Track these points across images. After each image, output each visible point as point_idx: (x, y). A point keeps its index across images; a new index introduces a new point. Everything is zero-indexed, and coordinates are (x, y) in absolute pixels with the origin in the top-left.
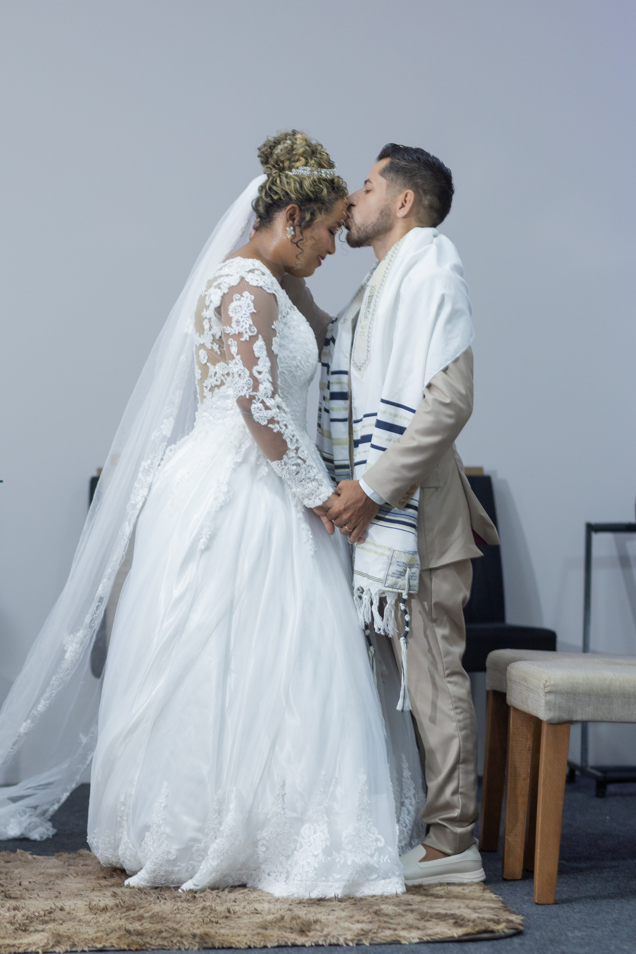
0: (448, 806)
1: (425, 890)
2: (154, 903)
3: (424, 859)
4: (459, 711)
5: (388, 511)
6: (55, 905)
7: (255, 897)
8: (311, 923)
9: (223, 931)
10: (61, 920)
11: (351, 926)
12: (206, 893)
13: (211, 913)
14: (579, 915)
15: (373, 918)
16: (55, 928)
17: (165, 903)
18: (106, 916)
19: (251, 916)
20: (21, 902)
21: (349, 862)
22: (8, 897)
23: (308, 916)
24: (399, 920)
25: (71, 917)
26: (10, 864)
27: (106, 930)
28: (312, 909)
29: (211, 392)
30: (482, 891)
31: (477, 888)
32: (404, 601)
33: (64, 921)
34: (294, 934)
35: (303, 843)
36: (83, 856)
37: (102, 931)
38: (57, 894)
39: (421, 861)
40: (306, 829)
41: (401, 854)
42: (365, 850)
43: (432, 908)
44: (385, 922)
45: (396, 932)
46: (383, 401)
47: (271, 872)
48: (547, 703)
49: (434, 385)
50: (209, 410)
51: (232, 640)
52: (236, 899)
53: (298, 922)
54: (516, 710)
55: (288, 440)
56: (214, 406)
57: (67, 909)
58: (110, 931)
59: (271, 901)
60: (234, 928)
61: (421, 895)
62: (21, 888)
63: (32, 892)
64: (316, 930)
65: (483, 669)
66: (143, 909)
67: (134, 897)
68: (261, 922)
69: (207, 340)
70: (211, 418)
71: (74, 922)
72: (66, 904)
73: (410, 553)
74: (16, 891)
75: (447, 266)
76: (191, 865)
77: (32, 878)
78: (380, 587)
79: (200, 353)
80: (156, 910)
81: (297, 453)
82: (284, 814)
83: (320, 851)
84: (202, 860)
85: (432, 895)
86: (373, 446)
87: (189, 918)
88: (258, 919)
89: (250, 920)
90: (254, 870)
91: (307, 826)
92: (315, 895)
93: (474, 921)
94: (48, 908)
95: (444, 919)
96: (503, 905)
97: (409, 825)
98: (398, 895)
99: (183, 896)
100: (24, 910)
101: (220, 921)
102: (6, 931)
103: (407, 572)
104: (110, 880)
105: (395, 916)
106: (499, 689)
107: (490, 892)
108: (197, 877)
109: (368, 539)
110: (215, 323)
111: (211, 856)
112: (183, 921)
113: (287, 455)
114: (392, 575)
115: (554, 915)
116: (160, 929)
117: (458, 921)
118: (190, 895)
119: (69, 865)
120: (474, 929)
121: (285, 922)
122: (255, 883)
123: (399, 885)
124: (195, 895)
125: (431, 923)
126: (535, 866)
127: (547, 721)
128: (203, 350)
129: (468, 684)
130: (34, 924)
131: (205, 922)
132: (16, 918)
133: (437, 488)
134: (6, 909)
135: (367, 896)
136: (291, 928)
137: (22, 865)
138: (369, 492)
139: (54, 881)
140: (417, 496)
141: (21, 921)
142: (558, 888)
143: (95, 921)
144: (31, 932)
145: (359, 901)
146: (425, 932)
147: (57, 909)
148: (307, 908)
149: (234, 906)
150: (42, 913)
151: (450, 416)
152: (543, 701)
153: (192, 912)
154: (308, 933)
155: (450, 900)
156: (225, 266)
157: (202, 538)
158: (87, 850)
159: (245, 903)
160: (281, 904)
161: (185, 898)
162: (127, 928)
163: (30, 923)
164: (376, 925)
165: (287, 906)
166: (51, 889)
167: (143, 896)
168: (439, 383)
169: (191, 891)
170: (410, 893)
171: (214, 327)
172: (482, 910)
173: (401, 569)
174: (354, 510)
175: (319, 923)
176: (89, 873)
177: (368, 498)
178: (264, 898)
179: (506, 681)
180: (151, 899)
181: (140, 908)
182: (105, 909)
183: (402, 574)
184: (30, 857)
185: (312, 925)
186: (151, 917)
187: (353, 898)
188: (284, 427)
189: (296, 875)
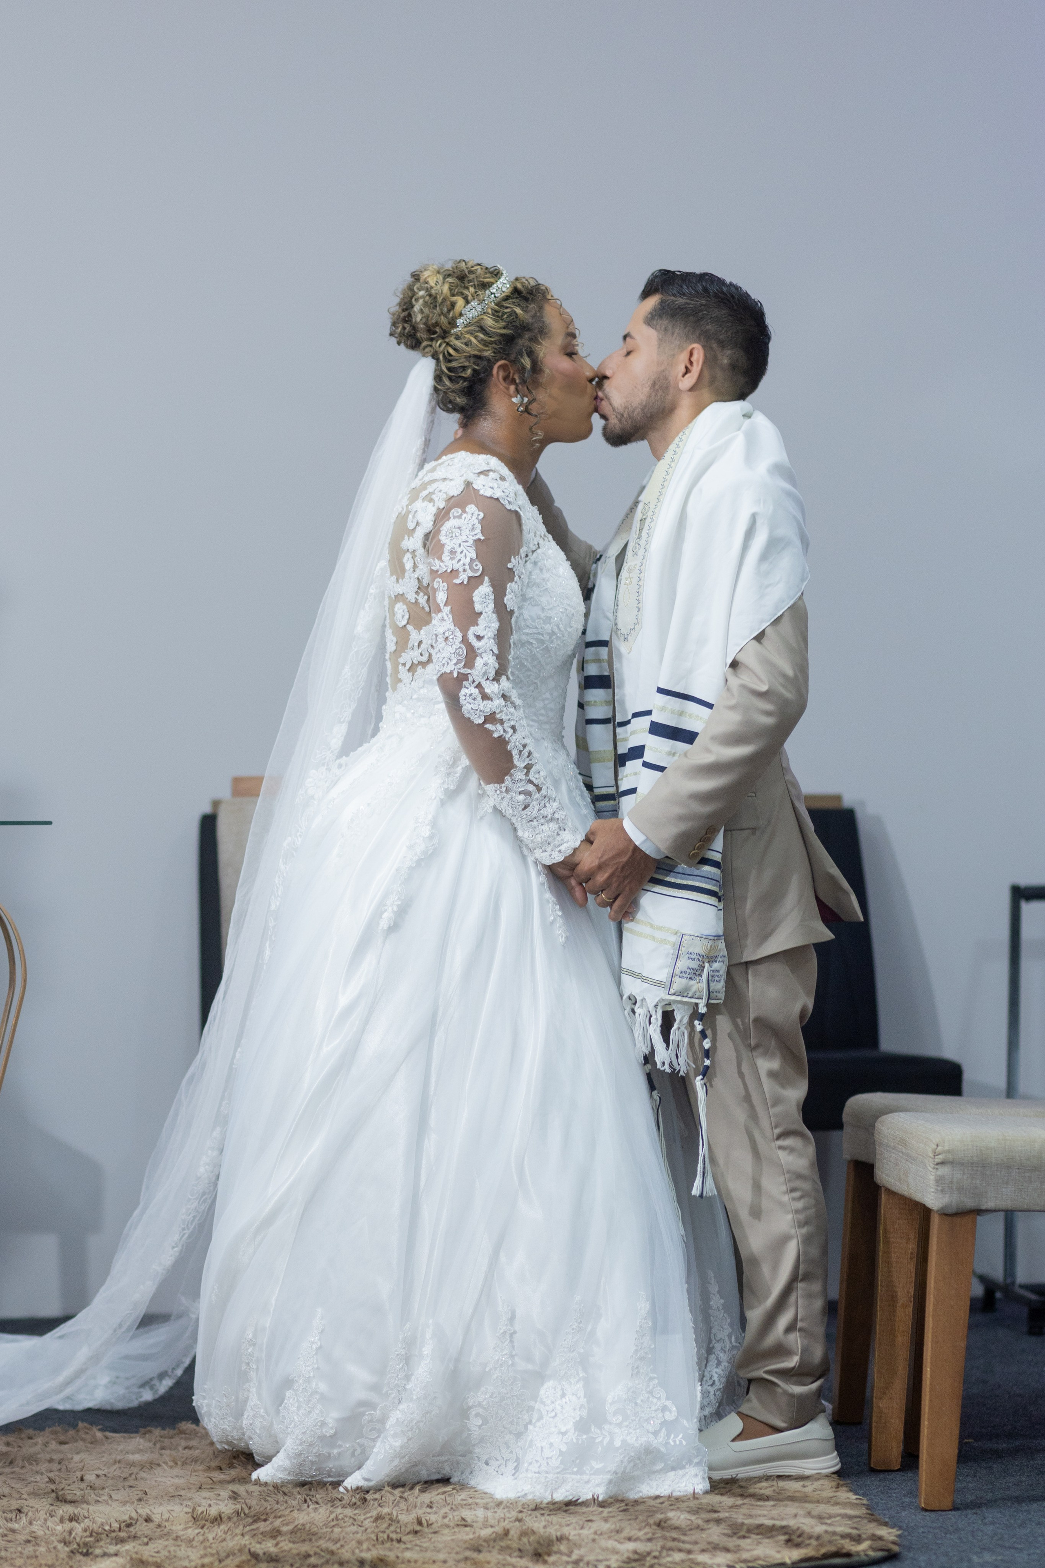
0: (780, 1351)
1: (742, 1487)
2: (298, 1510)
3: (739, 1437)
4: (797, 1194)
5: (670, 870)
6: (137, 1512)
7: (462, 1500)
8: (552, 1541)
9: (408, 1555)
10: (146, 1537)
11: (619, 1546)
12: (383, 1492)
13: (390, 1525)
14: (991, 1527)
15: (653, 1534)
16: (136, 1550)
17: (315, 1510)
18: (219, 1530)
19: (456, 1530)
20: (82, 1509)
21: (618, 1443)
22: (62, 1500)
23: (548, 1530)
24: (695, 1536)
25: (162, 1531)
26: (66, 1446)
27: (218, 1553)
28: (554, 1519)
29: (411, 674)
30: (834, 1489)
31: (826, 1483)
32: (702, 1017)
33: (150, 1539)
34: (524, 1559)
35: (544, 1413)
36: (185, 1434)
37: (212, 1555)
38: (141, 1494)
39: (733, 1440)
40: (548, 1390)
41: (703, 1428)
42: (644, 1425)
43: (751, 1516)
44: (674, 1540)
45: (691, 1556)
46: (661, 691)
47: (490, 1458)
48: (939, 1180)
49: (742, 663)
50: (405, 702)
51: (433, 1080)
52: (431, 1503)
53: (531, 1540)
54: (891, 1193)
55: (515, 753)
56: (415, 696)
57: (156, 1518)
58: (224, 1554)
59: (489, 1506)
60: (426, 1550)
61: (734, 1495)
62: (83, 1485)
63: (101, 1492)
64: (559, 1552)
65: (839, 1125)
66: (281, 1520)
67: (266, 1501)
68: (471, 1539)
69: (408, 587)
70: (409, 715)
71: (167, 1540)
72: (155, 1511)
73: (710, 937)
74: (75, 1491)
75: (762, 466)
76: (360, 1445)
77: (101, 1469)
78: (661, 994)
79: (396, 609)
80: (301, 1521)
81: (527, 774)
82: (512, 1365)
83: (570, 1425)
84: (378, 1437)
85: (752, 1496)
86: (646, 765)
87: (354, 1533)
88: (466, 1535)
89: (453, 1537)
90: (463, 1456)
91: (550, 1384)
92: (560, 1496)
93: (818, 1538)
94: (126, 1518)
95: (769, 1535)
96: (869, 1512)
97: (717, 1383)
98: (696, 1496)
99: (345, 1497)
100: (86, 1520)
101: (404, 1539)
102: (57, 1556)
103: (705, 970)
104: (228, 1472)
105: (691, 1530)
106: (862, 1158)
107: (847, 1491)
108: (369, 1465)
109: (639, 916)
110: (422, 559)
111: (392, 1432)
112: (344, 1538)
113: (511, 776)
114: (681, 975)
115: (950, 1528)
116: (306, 1552)
117: (793, 1538)
118: (358, 1496)
119: (163, 1448)
120: (818, 1550)
121: (510, 1540)
122: (464, 1477)
123: (699, 1479)
124: (366, 1496)
125: (748, 1541)
126: (921, 1449)
127: (938, 1211)
128: (401, 603)
129: (811, 1150)
130: (102, 1543)
131: (380, 1540)
132: (74, 1534)
133: (754, 830)
134: (57, 1520)
135: (647, 1498)
136: (520, 1550)
137: (86, 1447)
138: (638, 838)
139: (137, 1474)
140: (718, 843)
141: (81, 1539)
142: (959, 1485)
143: (201, 1538)
144: (97, 1556)
145: (633, 1505)
146: (737, 1555)
147: (140, 1519)
148: (548, 1517)
149: (429, 1513)
150: (116, 1525)
151: (768, 713)
152: (932, 1177)
153: (360, 1524)
154: (546, 1558)
155: (781, 1503)
156: (440, 465)
157: (386, 911)
158: (192, 1423)
159: (446, 1509)
160: (506, 1510)
161: (348, 1502)
162: (252, 1550)
163: (95, 1542)
164: (660, 1544)
165: (514, 1514)
166: (131, 1487)
167: (281, 1498)
168: (749, 659)
169: (358, 1489)
170: (716, 1492)
171: (421, 566)
172: (833, 1519)
173: (695, 965)
174: (615, 867)
175: (565, 1542)
176: (195, 1460)
177: (636, 849)
178: (477, 1501)
179: (874, 1145)
180: (294, 1503)
181: (275, 1517)
182: (218, 1519)
183: (698, 973)
184: (99, 1435)
185: (553, 1545)
186: (292, 1532)
187: (622, 1501)
188: (511, 731)
189: (531, 1463)
